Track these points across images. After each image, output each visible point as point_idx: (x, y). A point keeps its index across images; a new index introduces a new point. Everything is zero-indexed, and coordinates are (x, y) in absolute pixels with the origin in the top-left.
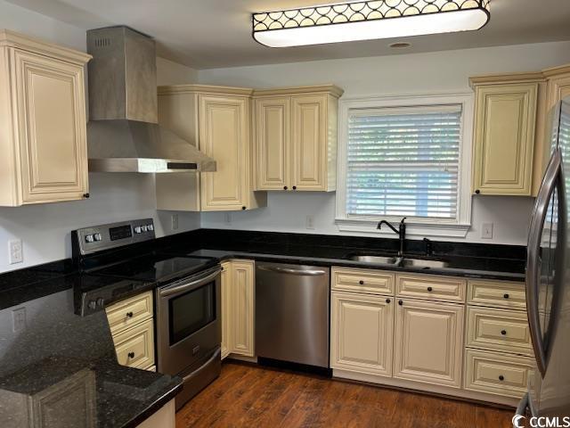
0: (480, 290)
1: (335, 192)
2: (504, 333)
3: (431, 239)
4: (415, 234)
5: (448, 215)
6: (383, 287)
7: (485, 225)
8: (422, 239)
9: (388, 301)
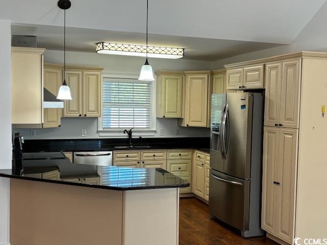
0: (171, 154)
1: (97, 118)
2: (180, 168)
3: (142, 137)
4: (135, 135)
5: (145, 127)
6: (136, 157)
7: (161, 130)
8: (139, 137)
9: (138, 163)
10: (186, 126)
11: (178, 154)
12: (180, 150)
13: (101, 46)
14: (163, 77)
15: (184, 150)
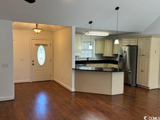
7: (96, 58)
10: (105, 56)
11: (103, 65)
12: (104, 64)
13: (88, 33)
14: (99, 41)
15: (105, 63)
